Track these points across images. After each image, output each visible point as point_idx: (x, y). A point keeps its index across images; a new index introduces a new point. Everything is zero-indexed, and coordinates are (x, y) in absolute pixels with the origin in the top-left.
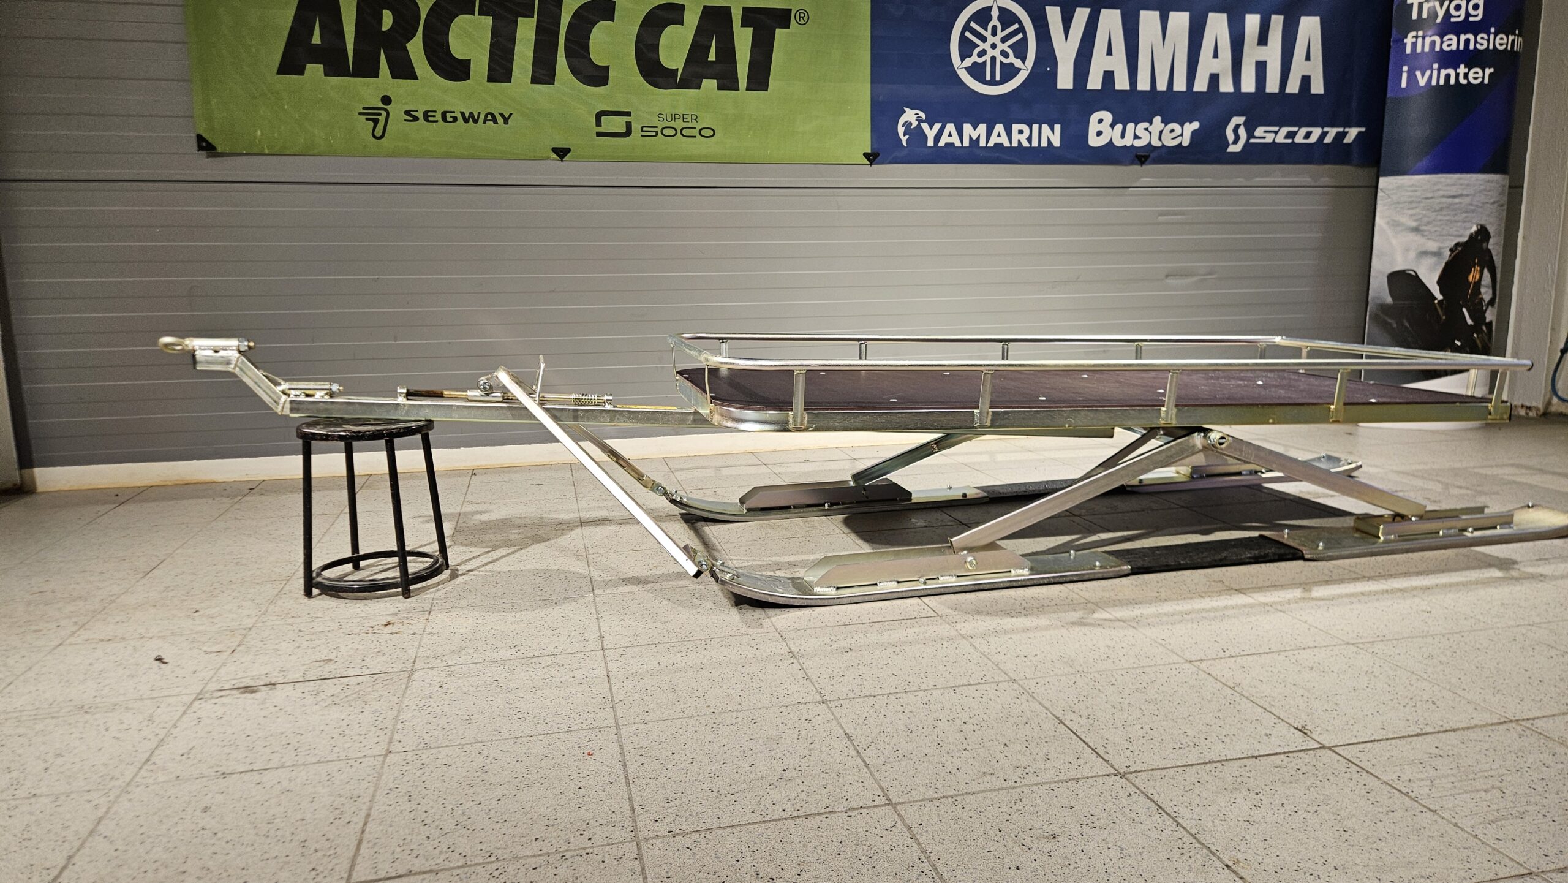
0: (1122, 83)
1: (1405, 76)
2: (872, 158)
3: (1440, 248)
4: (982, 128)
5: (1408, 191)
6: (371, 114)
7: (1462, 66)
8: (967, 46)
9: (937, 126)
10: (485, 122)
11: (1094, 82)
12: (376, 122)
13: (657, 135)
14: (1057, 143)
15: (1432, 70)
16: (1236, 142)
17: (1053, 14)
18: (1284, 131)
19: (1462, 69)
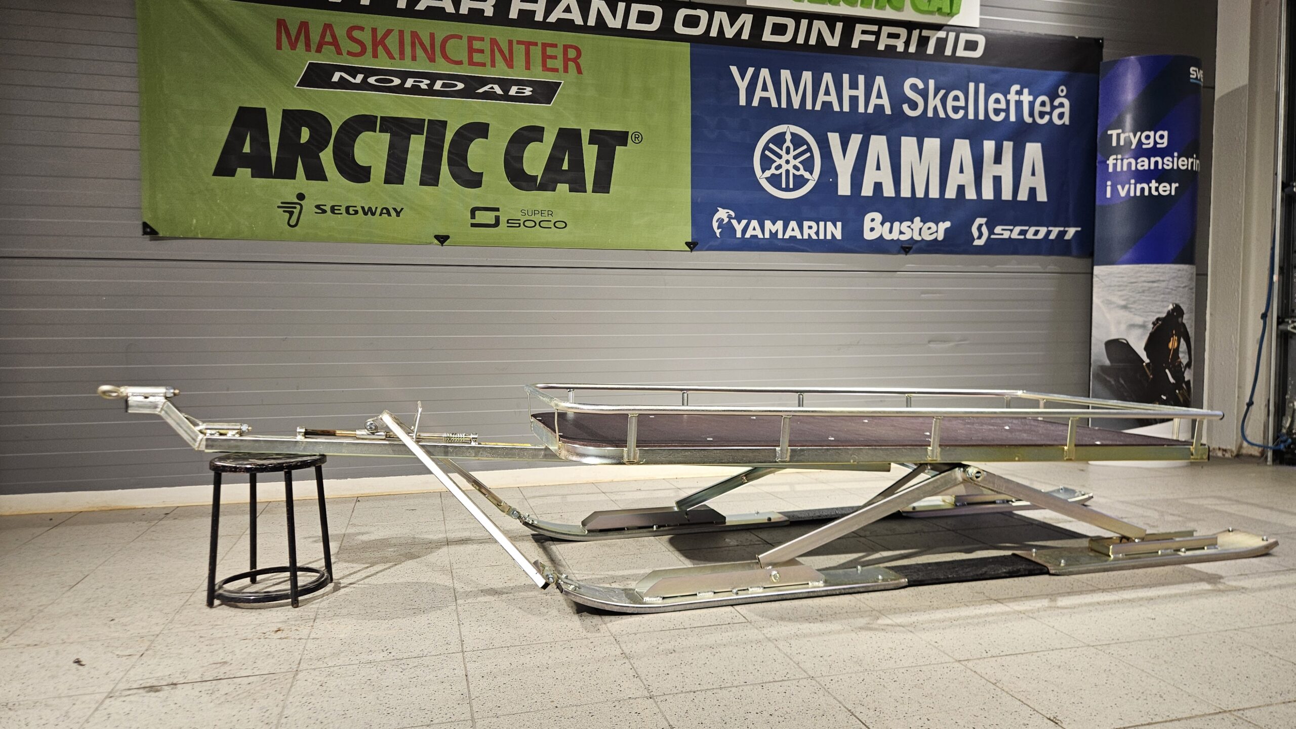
0: (889, 191)
1: (1109, 189)
2: (692, 246)
3: (1145, 322)
4: (780, 224)
5: (1116, 277)
6: (288, 208)
7: (1153, 181)
8: (766, 163)
9: (744, 222)
10: (380, 215)
11: (867, 190)
12: (291, 213)
13: (519, 226)
14: (839, 236)
15: (1130, 184)
16: (980, 237)
17: (834, 139)
18: (1018, 229)
19: (1154, 184)
